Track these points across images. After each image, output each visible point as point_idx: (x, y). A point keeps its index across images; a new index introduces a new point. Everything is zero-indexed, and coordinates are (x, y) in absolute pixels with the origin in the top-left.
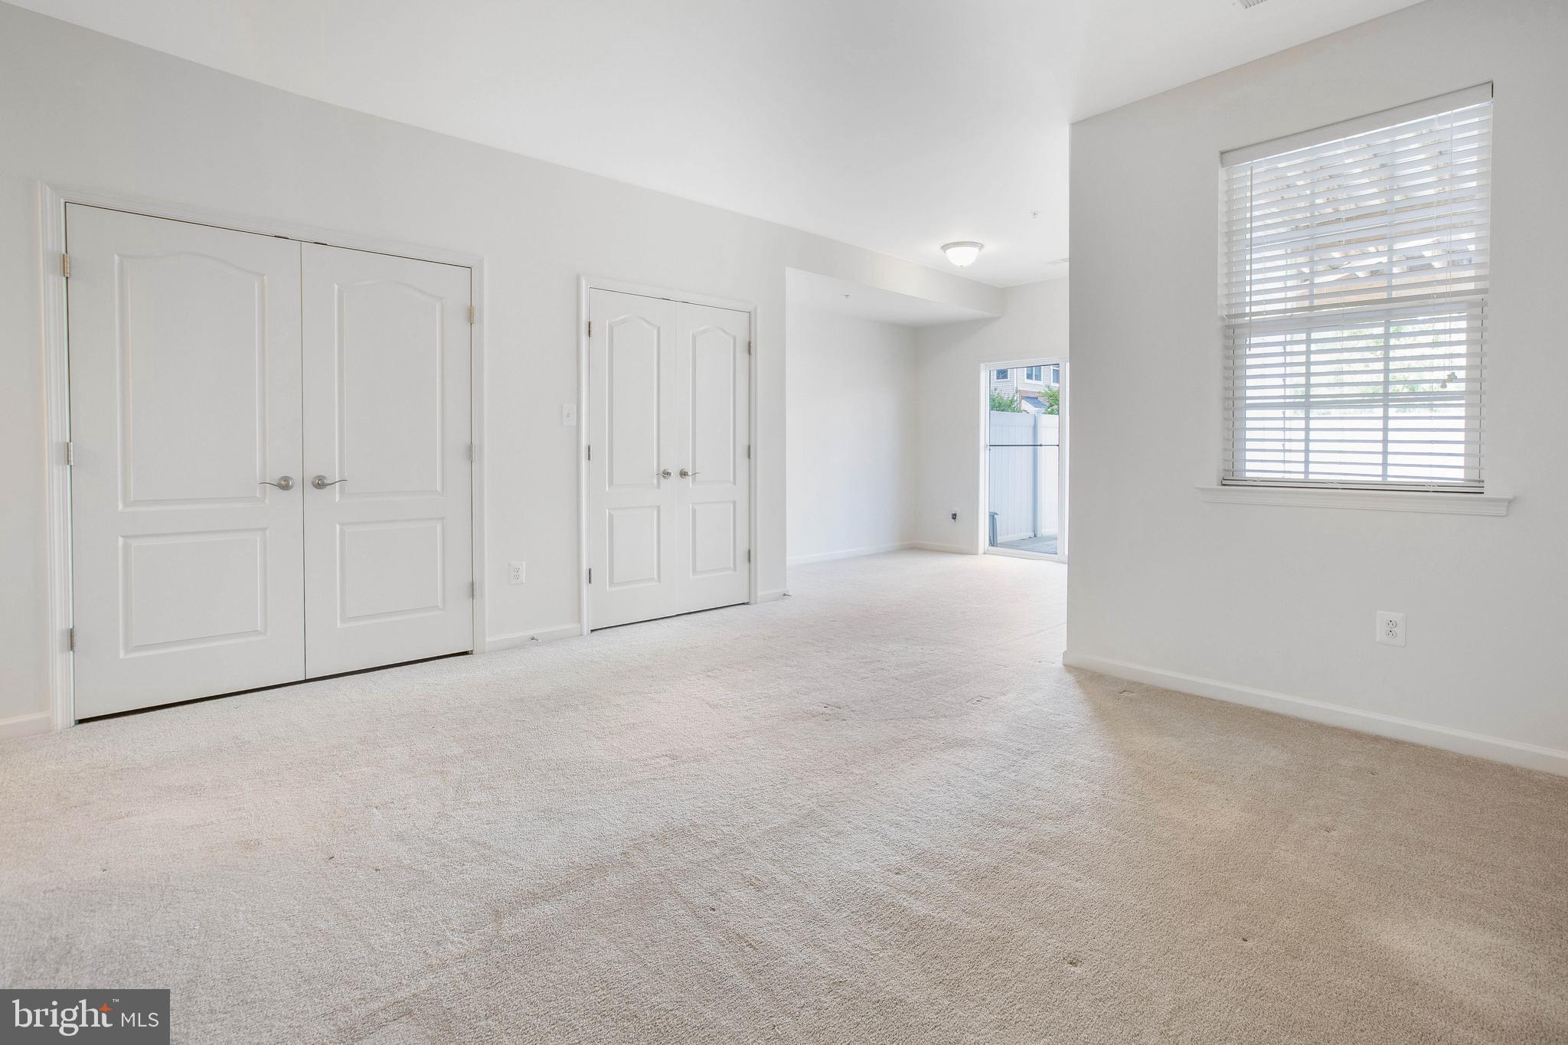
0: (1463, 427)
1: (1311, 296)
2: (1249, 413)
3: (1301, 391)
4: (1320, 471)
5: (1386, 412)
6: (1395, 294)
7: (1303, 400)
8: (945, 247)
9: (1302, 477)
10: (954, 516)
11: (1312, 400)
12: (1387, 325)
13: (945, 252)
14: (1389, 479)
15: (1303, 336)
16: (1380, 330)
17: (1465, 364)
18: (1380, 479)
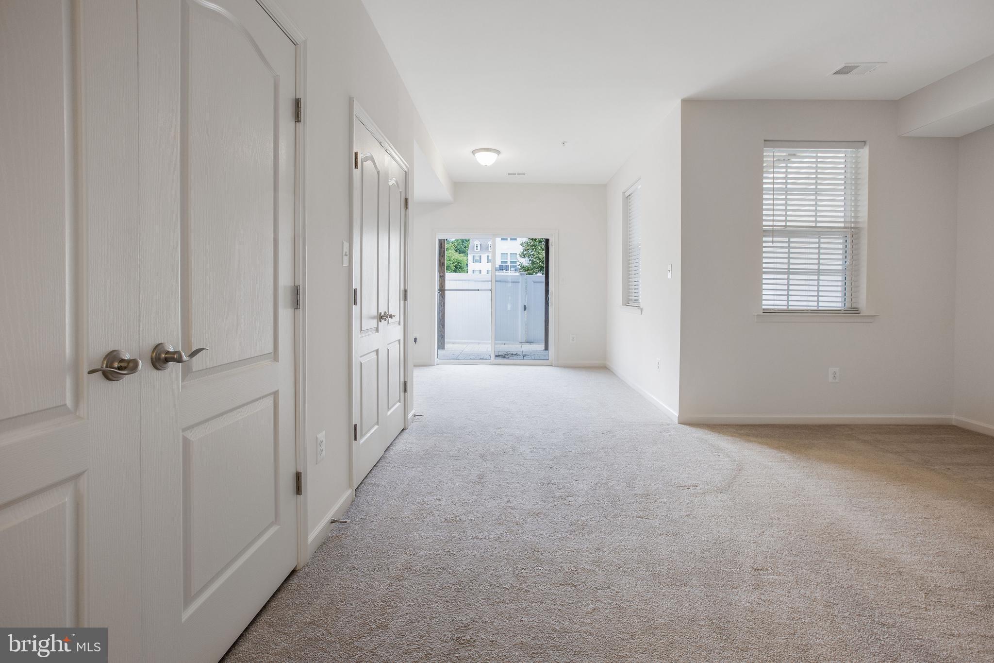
0: (841, 285)
1: (786, 221)
2: (764, 276)
3: (786, 266)
4: (795, 305)
5: (818, 277)
6: (819, 225)
7: (787, 270)
8: (474, 152)
9: (785, 308)
10: (415, 340)
11: (791, 270)
12: (819, 238)
13: (474, 155)
14: (820, 308)
15: (787, 240)
16: (817, 240)
17: (841, 258)
18: (816, 308)
